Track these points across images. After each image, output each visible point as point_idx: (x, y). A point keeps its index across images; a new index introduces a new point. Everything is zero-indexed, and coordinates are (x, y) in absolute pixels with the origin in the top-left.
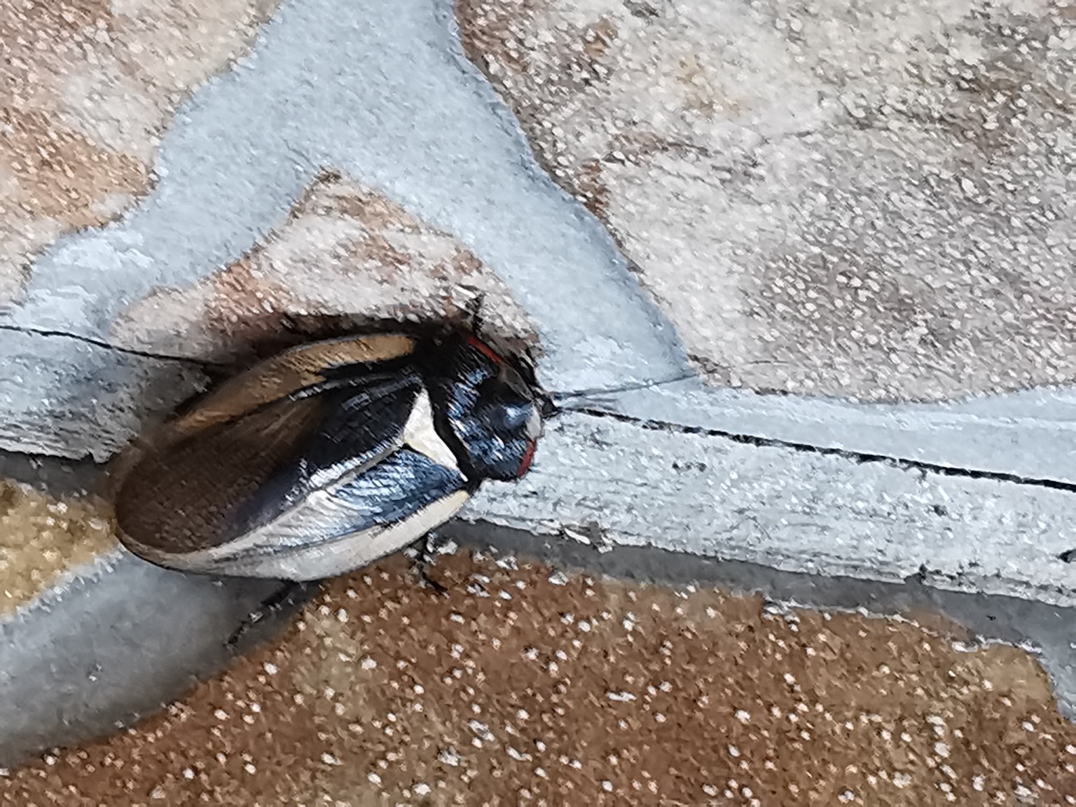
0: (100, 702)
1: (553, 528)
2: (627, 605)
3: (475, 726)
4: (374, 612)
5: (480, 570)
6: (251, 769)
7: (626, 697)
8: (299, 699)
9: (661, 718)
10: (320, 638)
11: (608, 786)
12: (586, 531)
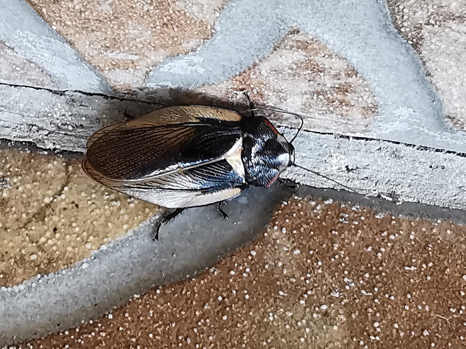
0: (178, 266)
1: (375, 194)
2: (410, 229)
3: (346, 280)
4: (298, 229)
5: (344, 212)
6: (247, 297)
7: (413, 268)
8: (267, 267)
9: (429, 278)
10: (275, 240)
11: (407, 308)
12: (390, 195)
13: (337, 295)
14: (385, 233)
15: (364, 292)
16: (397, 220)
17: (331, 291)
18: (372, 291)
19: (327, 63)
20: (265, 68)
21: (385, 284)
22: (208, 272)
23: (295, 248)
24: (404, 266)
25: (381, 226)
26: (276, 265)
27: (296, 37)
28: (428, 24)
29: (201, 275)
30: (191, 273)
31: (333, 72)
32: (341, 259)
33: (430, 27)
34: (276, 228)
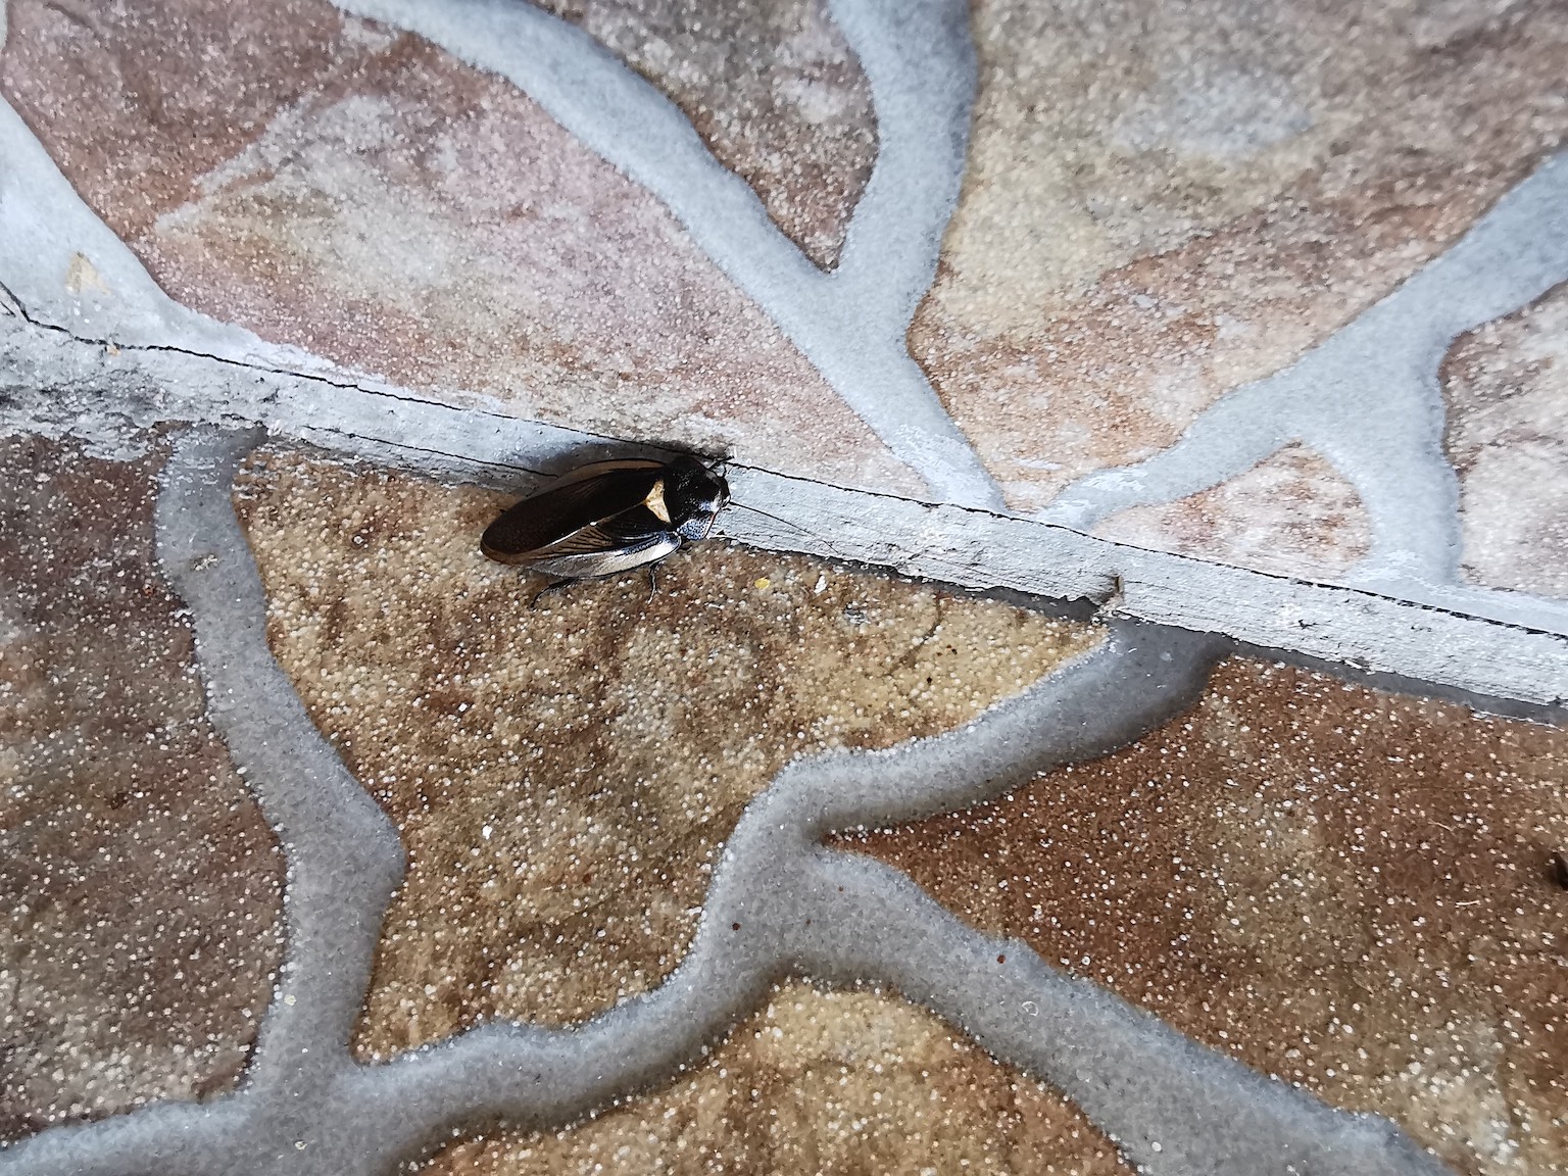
0: (1090, 738)
1: (1337, 658)
2: (1389, 708)
3: (1313, 769)
4: (1244, 698)
5: (1300, 680)
6: (1186, 784)
7: (1398, 760)
8: (1208, 746)
9: (1421, 774)
10: (1215, 712)
11: (1396, 811)
12: (1357, 662)
13: (1303, 789)
14: (1357, 712)
15: (1337, 787)
16: (1370, 694)
17: (1294, 784)
18: (1349, 787)
19: (1323, 487)
20: (1232, 489)
21: (1364, 778)
22: (1131, 748)
23: (1242, 724)
24: (1386, 755)
25: (1352, 702)
26: (1219, 744)
27: (1295, 452)
28: (1493, 444)
29: (1124, 752)
30: (1110, 748)
31: (1327, 500)
32: (1303, 744)
33: (1493, 449)
34: (1214, 695)
